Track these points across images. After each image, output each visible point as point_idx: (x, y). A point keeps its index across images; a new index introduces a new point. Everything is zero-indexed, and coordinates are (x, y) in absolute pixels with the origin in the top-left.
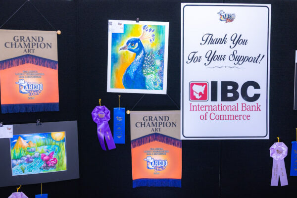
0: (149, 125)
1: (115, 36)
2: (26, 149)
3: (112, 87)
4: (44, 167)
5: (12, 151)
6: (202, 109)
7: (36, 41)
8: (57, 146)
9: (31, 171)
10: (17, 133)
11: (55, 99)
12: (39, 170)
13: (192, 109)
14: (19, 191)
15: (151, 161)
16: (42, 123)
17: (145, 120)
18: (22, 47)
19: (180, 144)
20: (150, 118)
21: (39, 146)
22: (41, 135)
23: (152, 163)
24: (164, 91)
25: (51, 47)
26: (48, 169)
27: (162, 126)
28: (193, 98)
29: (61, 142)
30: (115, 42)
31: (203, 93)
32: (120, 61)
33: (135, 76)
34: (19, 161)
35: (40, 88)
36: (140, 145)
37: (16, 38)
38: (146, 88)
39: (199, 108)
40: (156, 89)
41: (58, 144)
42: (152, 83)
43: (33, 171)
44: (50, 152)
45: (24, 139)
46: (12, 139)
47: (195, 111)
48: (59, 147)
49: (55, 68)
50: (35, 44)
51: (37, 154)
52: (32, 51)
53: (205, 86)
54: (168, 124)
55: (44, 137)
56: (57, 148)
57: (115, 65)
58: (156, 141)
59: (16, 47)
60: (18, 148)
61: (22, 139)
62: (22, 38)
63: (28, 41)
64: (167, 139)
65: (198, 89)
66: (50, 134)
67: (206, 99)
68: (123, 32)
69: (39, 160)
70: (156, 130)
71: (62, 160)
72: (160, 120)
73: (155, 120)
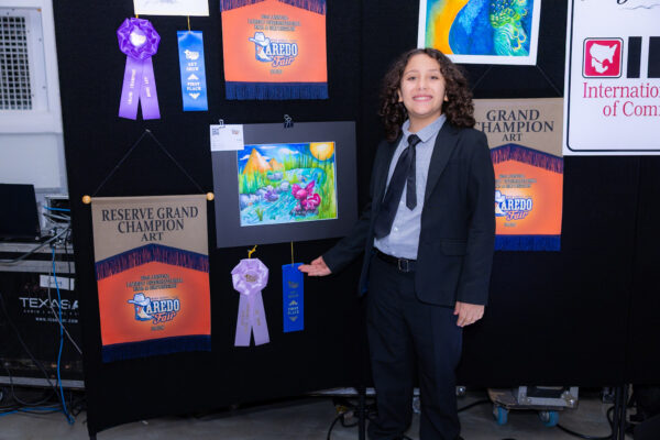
0: (499, 128)
2: (266, 173)
4: (297, 211)
5: (241, 178)
6: (609, 93)
8: (320, 169)
9: (274, 218)
10: (251, 141)
11: (317, 72)
12: (288, 216)
13: (588, 94)
14: (253, 256)
15: (500, 200)
16: (295, 124)
17: (491, 118)
19: (560, 165)
20: (502, 115)
21: (289, 169)
22: (293, 147)
23: (501, 204)
24: (531, 59)
26: (304, 215)
27: (523, 130)
28: (590, 71)
29: (328, 163)
31: (611, 61)
33: (474, 29)
34: (253, 198)
35: (293, 51)
38: (495, 54)
39: (600, 93)
40: (515, 54)
41: (321, 165)
42: (509, 42)
43: (277, 217)
44: (309, 182)
45: (262, 153)
46: (241, 153)
47: (593, 99)
48: (324, 172)
49: (322, 13)
51: (284, 185)
53: (615, 47)
54: (537, 127)
55: (297, 152)
56: (320, 174)
57: (435, 6)
58: (511, 161)
60: (252, 170)
61: (258, 154)
64: (533, 156)
65: (602, 54)
66: (308, 146)
67: (617, 74)
69: (289, 196)
70: (512, 137)
71: (330, 199)
72: (521, 117)
73: (511, 119)
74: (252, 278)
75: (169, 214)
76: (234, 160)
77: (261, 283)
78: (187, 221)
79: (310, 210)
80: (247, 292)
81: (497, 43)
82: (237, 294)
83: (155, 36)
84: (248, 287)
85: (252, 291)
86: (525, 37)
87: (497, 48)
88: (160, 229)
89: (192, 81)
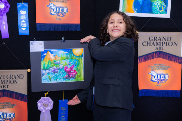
0: (154, 44)
2: (53, 61)
3: (123, 11)
4: (66, 77)
5: (42, 63)
8: (77, 60)
9: (56, 80)
10: (47, 48)
11: (77, 20)
12: (62, 79)
14: (47, 96)
15: (154, 75)
16: (66, 41)
17: (151, 40)
19: (180, 61)
20: (155, 39)
21: (63, 59)
22: (65, 50)
23: (155, 76)
24: (168, 15)
26: (69, 79)
27: (164, 45)
29: (80, 58)
33: (143, 2)
34: (48, 71)
35: (66, 10)
36: (146, 61)
38: (153, 13)
40: (161, 13)
41: (77, 59)
42: (158, 8)
43: (58, 80)
44: (72, 65)
45: (52, 53)
46: (43, 53)
48: (79, 61)
51: (61, 66)
54: (170, 44)
55: (67, 52)
58: (159, 58)
60: (47, 60)
61: (50, 53)
64: (169, 56)
66: (72, 50)
69: (63, 71)
70: (160, 48)
71: (81, 72)
72: (164, 40)
73: (159, 40)
74: (46, 105)
75: (11, 77)
76: (40, 56)
77: (50, 107)
78: (19, 81)
79: (72, 77)
80: (44, 111)
81: (153, 8)
82: (39, 112)
83: (8, 5)
84: (44, 109)
85: (46, 111)
86: (165, 6)
87: (153, 11)
88: (8, 83)
89: (23, 23)
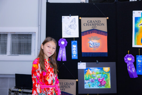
1: (137, 19)
2: (91, 75)
3: (135, 44)
4: (99, 85)
5: (85, 76)
7: (97, 22)
9: (93, 87)
10: (88, 67)
11: (105, 50)
12: (97, 87)
16: (99, 63)
18: (91, 26)
21: (97, 74)
22: (98, 68)
25: (104, 25)
26: (101, 87)
29: (108, 73)
30: (137, 21)
32: (139, 31)
34: (88, 81)
35: (99, 45)
37: (88, 22)
44: (103, 78)
45: (91, 70)
46: (85, 70)
48: (107, 75)
49: (106, 35)
50: (97, 24)
51: (96, 78)
52: (95, 27)
55: (100, 70)
56: (106, 76)
57: (137, 33)
59: (88, 25)
60: (88, 74)
61: (89, 70)
62: (91, 21)
63: (94, 23)
66: (103, 68)
68: (141, 16)
69: (97, 81)
71: (108, 82)
75: (67, 84)
76: (83, 71)
78: (71, 86)
79: (103, 85)
83: (66, 42)
88: (65, 88)
89: (74, 52)
